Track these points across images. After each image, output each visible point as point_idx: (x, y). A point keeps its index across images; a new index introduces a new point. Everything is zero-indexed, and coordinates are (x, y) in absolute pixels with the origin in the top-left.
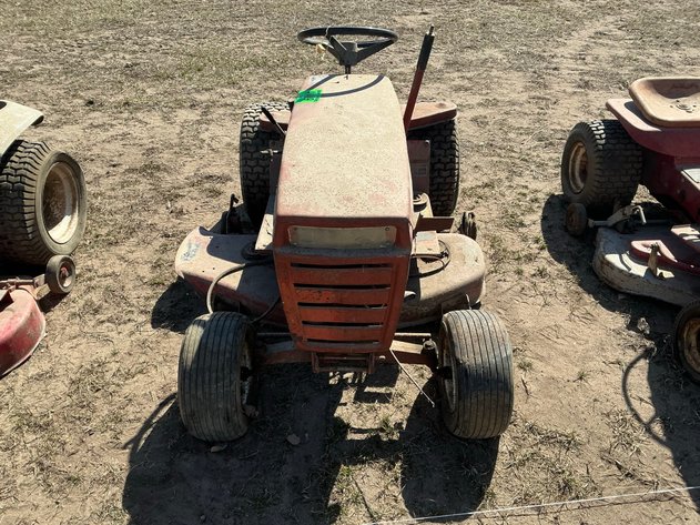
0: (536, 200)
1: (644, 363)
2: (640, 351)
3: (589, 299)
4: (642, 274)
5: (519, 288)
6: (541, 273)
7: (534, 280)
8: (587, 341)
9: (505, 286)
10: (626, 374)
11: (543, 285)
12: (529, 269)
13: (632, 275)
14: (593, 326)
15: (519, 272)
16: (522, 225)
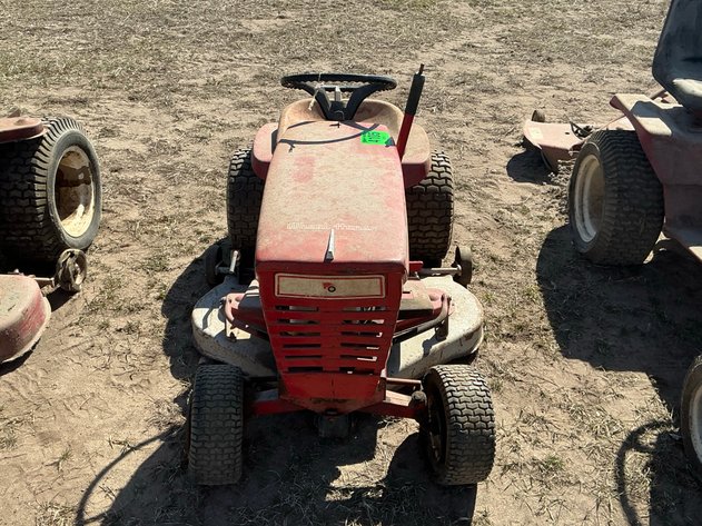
0: (205, 240)
1: (156, 445)
2: (164, 429)
3: (165, 361)
4: (214, 334)
5: (88, 345)
6: (130, 329)
7: (116, 337)
8: (113, 414)
9: (72, 341)
10: (123, 456)
11: (121, 343)
12: (121, 322)
13: (205, 334)
14: (140, 396)
15: (105, 326)
16: (164, 269)
